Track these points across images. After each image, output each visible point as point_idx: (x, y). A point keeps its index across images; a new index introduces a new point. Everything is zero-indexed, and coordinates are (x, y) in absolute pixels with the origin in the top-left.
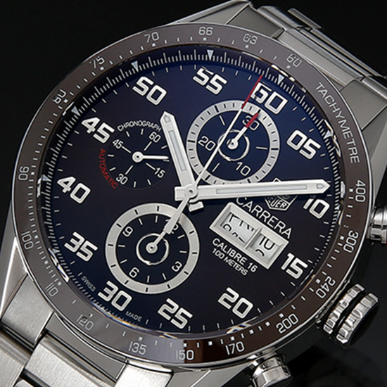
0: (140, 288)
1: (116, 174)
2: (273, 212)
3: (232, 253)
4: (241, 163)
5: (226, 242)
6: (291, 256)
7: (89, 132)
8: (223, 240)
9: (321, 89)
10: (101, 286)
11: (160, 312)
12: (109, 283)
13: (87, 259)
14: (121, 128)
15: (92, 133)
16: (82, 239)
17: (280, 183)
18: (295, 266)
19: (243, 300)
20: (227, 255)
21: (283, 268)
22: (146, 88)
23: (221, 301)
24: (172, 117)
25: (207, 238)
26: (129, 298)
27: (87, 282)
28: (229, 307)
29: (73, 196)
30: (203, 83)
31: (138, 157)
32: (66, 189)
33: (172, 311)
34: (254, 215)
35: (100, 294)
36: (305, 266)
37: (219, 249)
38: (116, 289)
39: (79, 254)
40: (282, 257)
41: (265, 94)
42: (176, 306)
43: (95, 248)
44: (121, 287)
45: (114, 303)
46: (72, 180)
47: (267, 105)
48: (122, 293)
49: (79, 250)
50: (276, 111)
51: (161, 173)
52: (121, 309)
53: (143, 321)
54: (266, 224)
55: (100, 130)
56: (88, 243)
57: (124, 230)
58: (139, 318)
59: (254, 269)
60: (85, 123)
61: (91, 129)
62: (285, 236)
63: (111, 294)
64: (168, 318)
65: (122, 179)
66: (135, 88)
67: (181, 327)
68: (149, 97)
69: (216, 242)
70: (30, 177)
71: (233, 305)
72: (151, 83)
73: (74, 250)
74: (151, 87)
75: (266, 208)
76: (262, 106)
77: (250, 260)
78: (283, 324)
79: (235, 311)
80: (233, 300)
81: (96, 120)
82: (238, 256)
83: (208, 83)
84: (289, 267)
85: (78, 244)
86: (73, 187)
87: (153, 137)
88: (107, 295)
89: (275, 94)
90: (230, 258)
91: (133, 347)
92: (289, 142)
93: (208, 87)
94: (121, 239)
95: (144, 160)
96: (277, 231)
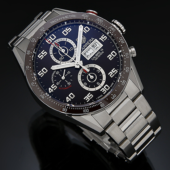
0: (103, 82)
1: (67, 85)
2: (86, 42)
3: (96, 55)
4: (69, 50)
5: (93, 56)
6: (100, 39)
7: (53, 91)
8: (92, 57)
9: (52, 22)
10: (102, 93)
11: (112, 77)
12: (101, 90)
13: (93, 96)
14: (53, 82)
15: (54, 90)
16: (86, 97)
17: (78, 38)
18: (103, 38)
19: (111, 53)
20: (97, 57)
21: (103, 41)
22: (42, 73)
23: (111, 60)
24: (53, 66)
25: (91, 61)
26: (106, 85)
27: (99, 97)
28: (113, 58)
29: (72, 98)
30: (43, 57)
31: (63, 78)
32: (70, 99)
33: (112, 73)
34: (86, 48)
35: (104, 93)
36: (104, 35)
37: (95, 59)
38: (103, 89)
39: (91, 98)
40: (100, 41)
41: (50, 40)
42: (111, 72)
43: (90, 93)
44: (103, 87)
45: (107, 90)
46: (67, 98)
47: (53, 40)
48: (104, 87)
49: (90, 98)
50: (55, 37)
51: (69, 72)
52: (109, 88)
53: (113, 82)
54: (89, 45)
55: (53, 88)
56: (88, 95)
57: (85, 85)
58: (113, 83)
59: (102, 50)
60: (50, 92)
61: (52, 90)
62: (94, 40)
63: (104, 90)
64: (114, 75)
65: (69, 84)
66: (41, 77)
67: (117, 71)
68: (45, 73)
69: (93, 59)
70: (66, 108)
71: (112, 56)
72: (41, 71)
73: (89, 99)
74: (42, 72)
75: (84, 44)
76: (53, 41)
77: (99, 50)
78: (122, 42)
79: (114, 56)
80: (111, 56)
81: (50, 89)
82: (98, 53)
83: (43, 55)
84: (103, 40)
85: (88, 98)
86: (69, 98)
87: (57, 73)
88: (104, 91)
89: (50, 37)
90: (98, 56)
91: (123, 84)
92: (65, 35)
93: (45, 55)
94: (87, 86)
95: (64, 76)
96: (92, 42)
